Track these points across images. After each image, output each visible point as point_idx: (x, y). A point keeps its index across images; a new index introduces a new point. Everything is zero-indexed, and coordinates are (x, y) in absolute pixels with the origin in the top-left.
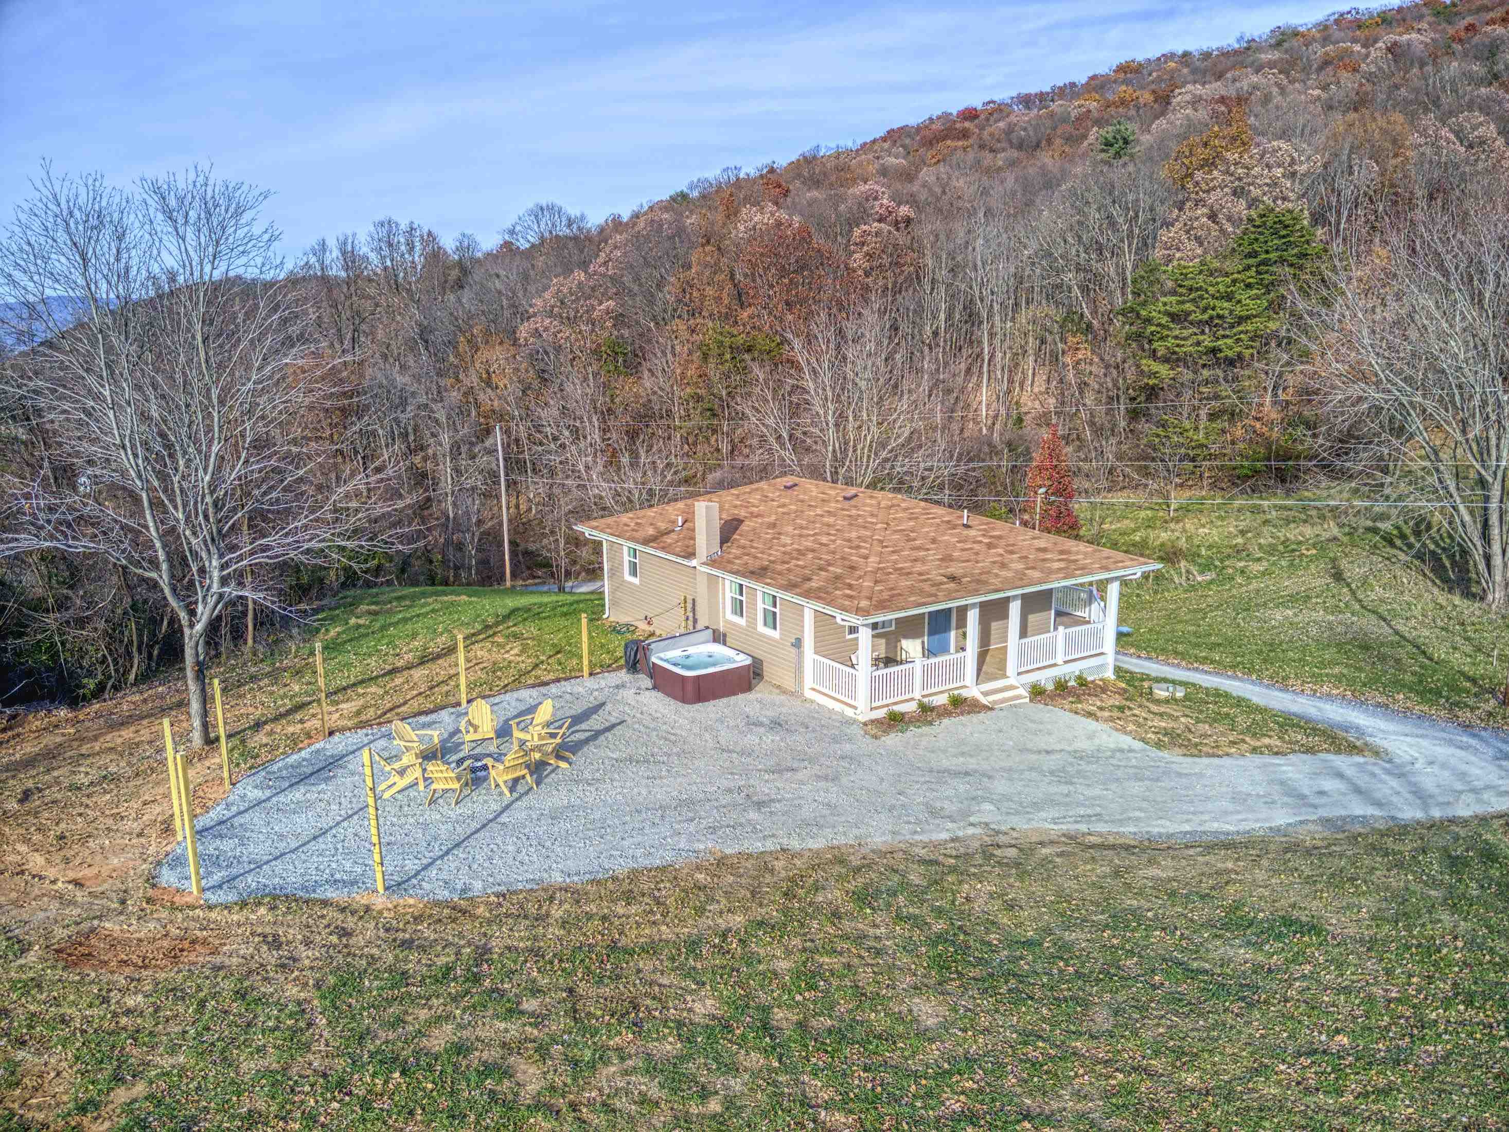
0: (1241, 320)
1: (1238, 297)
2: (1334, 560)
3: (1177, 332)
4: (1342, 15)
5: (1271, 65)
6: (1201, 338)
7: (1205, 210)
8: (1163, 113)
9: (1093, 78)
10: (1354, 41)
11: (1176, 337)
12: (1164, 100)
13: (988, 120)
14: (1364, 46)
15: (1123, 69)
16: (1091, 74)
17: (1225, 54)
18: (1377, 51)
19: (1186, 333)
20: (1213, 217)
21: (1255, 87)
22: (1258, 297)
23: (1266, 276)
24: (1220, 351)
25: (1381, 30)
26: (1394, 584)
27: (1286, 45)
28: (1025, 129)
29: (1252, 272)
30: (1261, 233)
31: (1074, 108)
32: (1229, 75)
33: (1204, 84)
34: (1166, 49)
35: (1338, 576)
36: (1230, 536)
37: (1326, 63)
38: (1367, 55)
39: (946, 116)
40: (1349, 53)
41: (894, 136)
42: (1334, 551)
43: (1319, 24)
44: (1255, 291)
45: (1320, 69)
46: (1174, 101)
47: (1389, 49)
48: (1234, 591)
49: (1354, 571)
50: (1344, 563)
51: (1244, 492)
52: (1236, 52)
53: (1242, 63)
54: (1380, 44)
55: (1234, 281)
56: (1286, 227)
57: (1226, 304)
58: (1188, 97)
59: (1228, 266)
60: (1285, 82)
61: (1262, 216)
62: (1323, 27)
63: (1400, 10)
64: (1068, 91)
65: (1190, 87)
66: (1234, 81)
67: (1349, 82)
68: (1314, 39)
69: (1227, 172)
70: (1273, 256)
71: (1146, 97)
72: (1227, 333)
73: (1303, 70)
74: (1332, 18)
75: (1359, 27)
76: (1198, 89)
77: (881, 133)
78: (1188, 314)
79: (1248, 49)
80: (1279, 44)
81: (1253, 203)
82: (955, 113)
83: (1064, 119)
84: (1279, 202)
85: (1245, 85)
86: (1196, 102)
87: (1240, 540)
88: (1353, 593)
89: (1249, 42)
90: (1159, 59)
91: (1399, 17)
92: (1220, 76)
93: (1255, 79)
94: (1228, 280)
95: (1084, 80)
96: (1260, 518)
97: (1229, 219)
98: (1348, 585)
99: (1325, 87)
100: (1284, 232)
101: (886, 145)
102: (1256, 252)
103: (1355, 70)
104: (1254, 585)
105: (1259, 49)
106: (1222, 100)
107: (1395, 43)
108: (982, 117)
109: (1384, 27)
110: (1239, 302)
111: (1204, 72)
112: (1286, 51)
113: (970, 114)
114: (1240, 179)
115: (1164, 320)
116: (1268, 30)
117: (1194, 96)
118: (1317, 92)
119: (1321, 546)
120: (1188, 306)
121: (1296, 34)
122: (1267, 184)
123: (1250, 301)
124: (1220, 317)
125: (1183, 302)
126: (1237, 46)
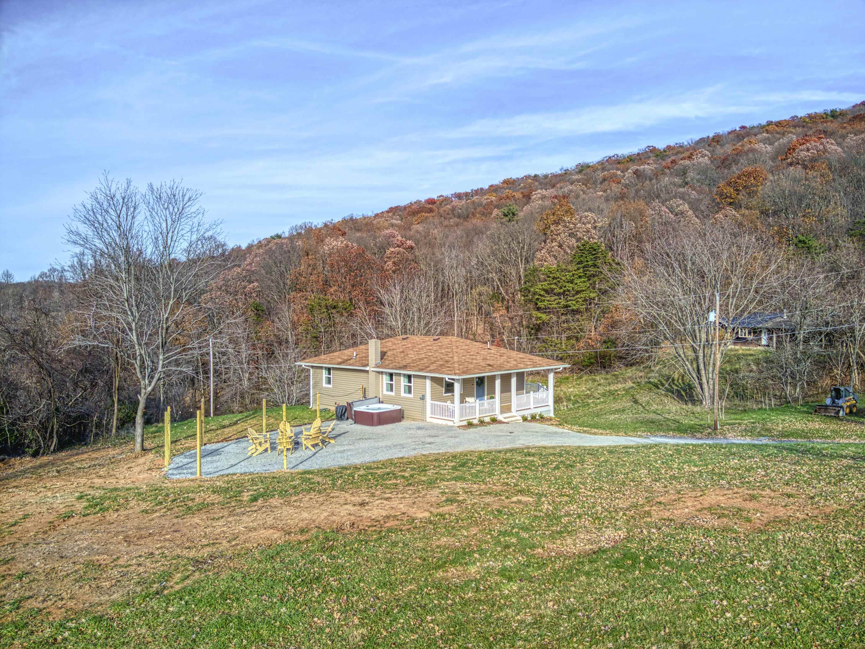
0: (578, 292)
1: (576, 282)
2: (633, 396)
3: (549, 298)
4: (610, 158)
5: (578, 181)
6: (560, 301)
7: (556, 243)
8: (527, 203)
9: (492, 186)
10: (618, 169)
11: (548, 301)
12: (527, 197)
13: (441, 204)
14: (622, 172)
15: (505, 182)
16: (490, 184)
17: (555, 176)
18: (629, 173)
19: (553, 298)
20: (560, 246)
21: (571, 191)
22: (584, 282)
23: (588, 272)
24: (570, 307)
25: (630, 164)
26: (662, 403)
27: (584, 172)
28: (460, 209)
29: (581, 270)
30: (584, 253)
31: (484, 200)
32: (558, 186)
33: (546, 190)
34: (526, 174)
35: (636, 402)
36: (583, 391)
37: (604, 180)
38: (624, 176)
39: (418, 202)
40: (615, 175)
41: (393, 210)
42: (632, 392)
43: (599, 162)
44: (583, 279)
45: (601, 183)
46: (533, 198)
47: (634, 173)
48: (590, 410)
49: (643, 399)
50: (638, 397)
51: (586, 373)
52: (560, 175)
53: (563, 180)
54: (630, 171)
55: (573, 275)
56: (595, 250)
57: (571, 285)
58: (539, 196)
59: (570, 267)
60: (585, 189)
61: (583, 245)
62: (601, 163)
63: (638, 154)
64: (480, 192)
65: (539, 191)
66: (561, 188)
67: (616, 188)
68: (598, 169)
69: (565, 226)
70: (590, 263)
71: (518, 195)
72: (572, 298)
73: (594, 183)
74: (605, 159)
75: (619, 163)
76: (544, 192)
77: (386, 208)
78: (553, 290)
79: (566, 174)
80: (580, 172)
81: (578, 240)
82: (423, 201)
83: (480, 205)
84: (591, 239)
85: (566, 190)
86: (543, 198)
87: (588, 392)
88: (643, 407)
89: (565, 170)
90: (523, 178)
91: (638, 158)
92: (553, 186)
93: (570, 187)
94: (571, 274)
95: (487, 187)
96: (596, 383)
97: (569, 247)
98: (641, 405)
99: (605, 191)
100: (594, 252)
101: (390, 214)
102: (582, 261)
103: (619, 183)
104: (599, 407)
105: (571, 174)
106: (556, 197)
107: (637, 170)
108: (438, 203)
109: (630, 163)
110: (576, 284)
111: (546, 184)
112: (585, 175)
113: (431, 202)
114: (571, 229)
115: (542, 293)
116: (575, 165)
117: (542, 195)
118: (601, 193)
119: (627, 391)
120: (553, 286)
121: (588, 166)
122: (584, 231)
123: (581, 284)
124: (568, 291)
125: (551, 284)
126: (560, 172)
